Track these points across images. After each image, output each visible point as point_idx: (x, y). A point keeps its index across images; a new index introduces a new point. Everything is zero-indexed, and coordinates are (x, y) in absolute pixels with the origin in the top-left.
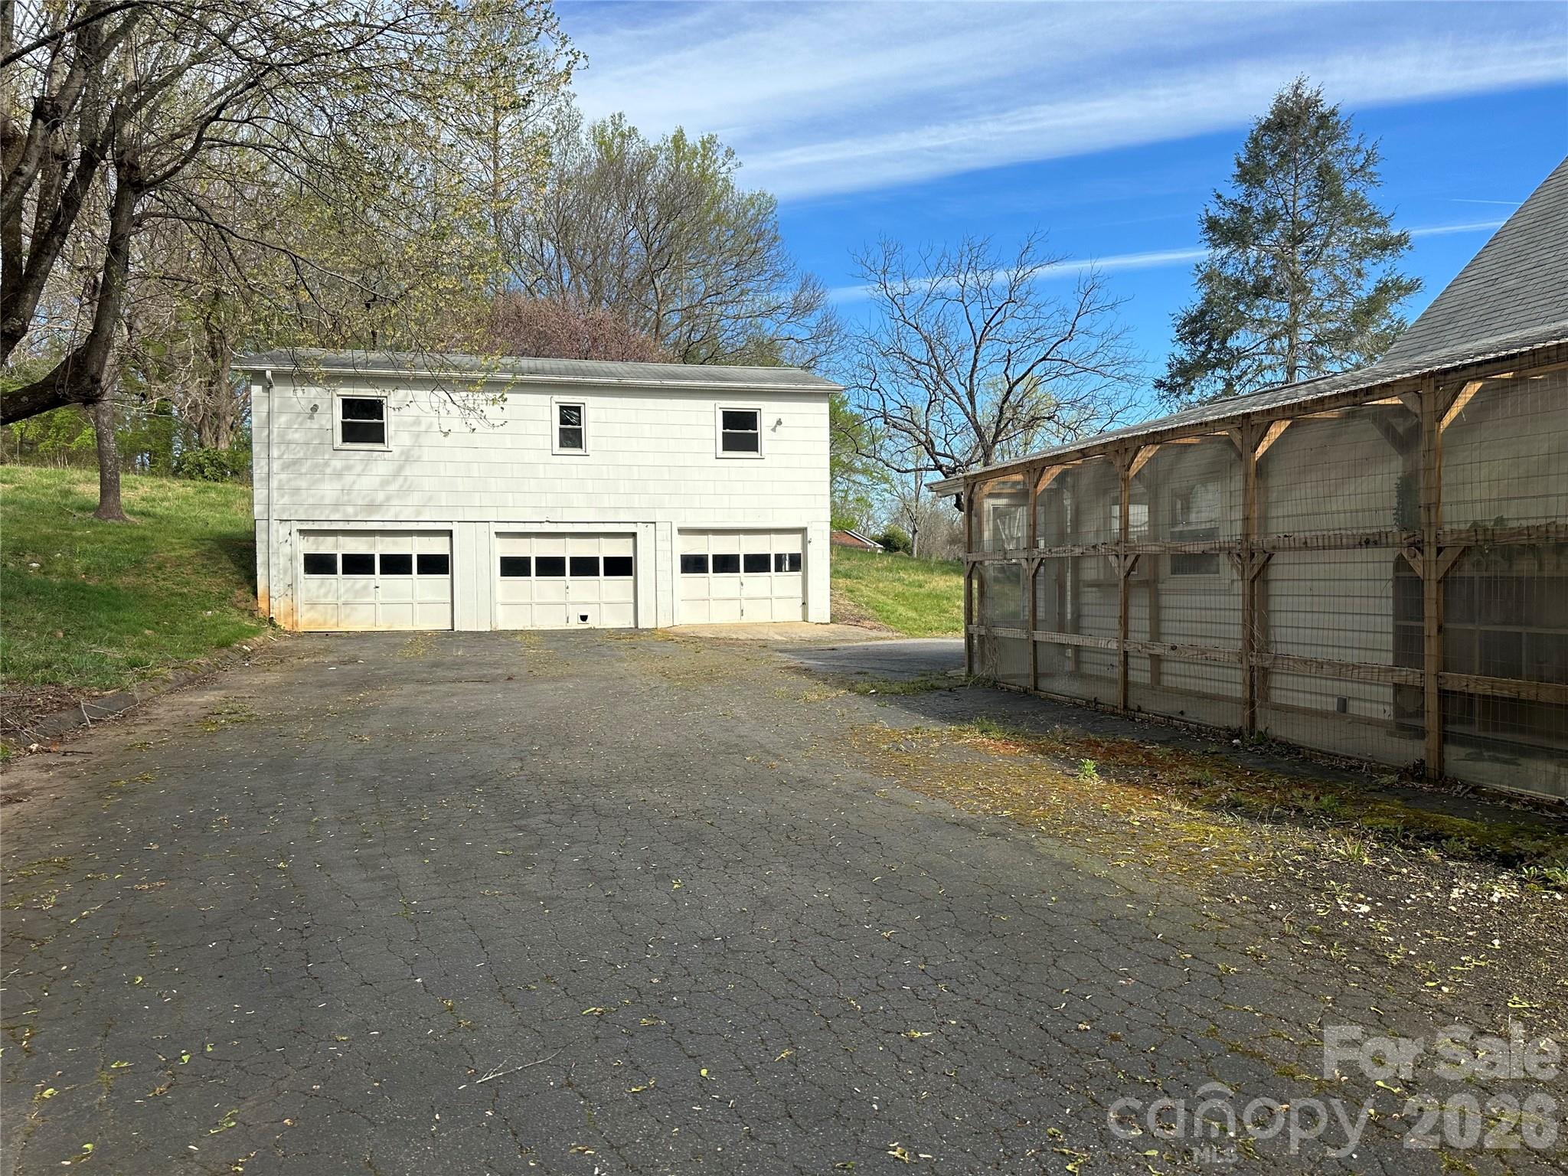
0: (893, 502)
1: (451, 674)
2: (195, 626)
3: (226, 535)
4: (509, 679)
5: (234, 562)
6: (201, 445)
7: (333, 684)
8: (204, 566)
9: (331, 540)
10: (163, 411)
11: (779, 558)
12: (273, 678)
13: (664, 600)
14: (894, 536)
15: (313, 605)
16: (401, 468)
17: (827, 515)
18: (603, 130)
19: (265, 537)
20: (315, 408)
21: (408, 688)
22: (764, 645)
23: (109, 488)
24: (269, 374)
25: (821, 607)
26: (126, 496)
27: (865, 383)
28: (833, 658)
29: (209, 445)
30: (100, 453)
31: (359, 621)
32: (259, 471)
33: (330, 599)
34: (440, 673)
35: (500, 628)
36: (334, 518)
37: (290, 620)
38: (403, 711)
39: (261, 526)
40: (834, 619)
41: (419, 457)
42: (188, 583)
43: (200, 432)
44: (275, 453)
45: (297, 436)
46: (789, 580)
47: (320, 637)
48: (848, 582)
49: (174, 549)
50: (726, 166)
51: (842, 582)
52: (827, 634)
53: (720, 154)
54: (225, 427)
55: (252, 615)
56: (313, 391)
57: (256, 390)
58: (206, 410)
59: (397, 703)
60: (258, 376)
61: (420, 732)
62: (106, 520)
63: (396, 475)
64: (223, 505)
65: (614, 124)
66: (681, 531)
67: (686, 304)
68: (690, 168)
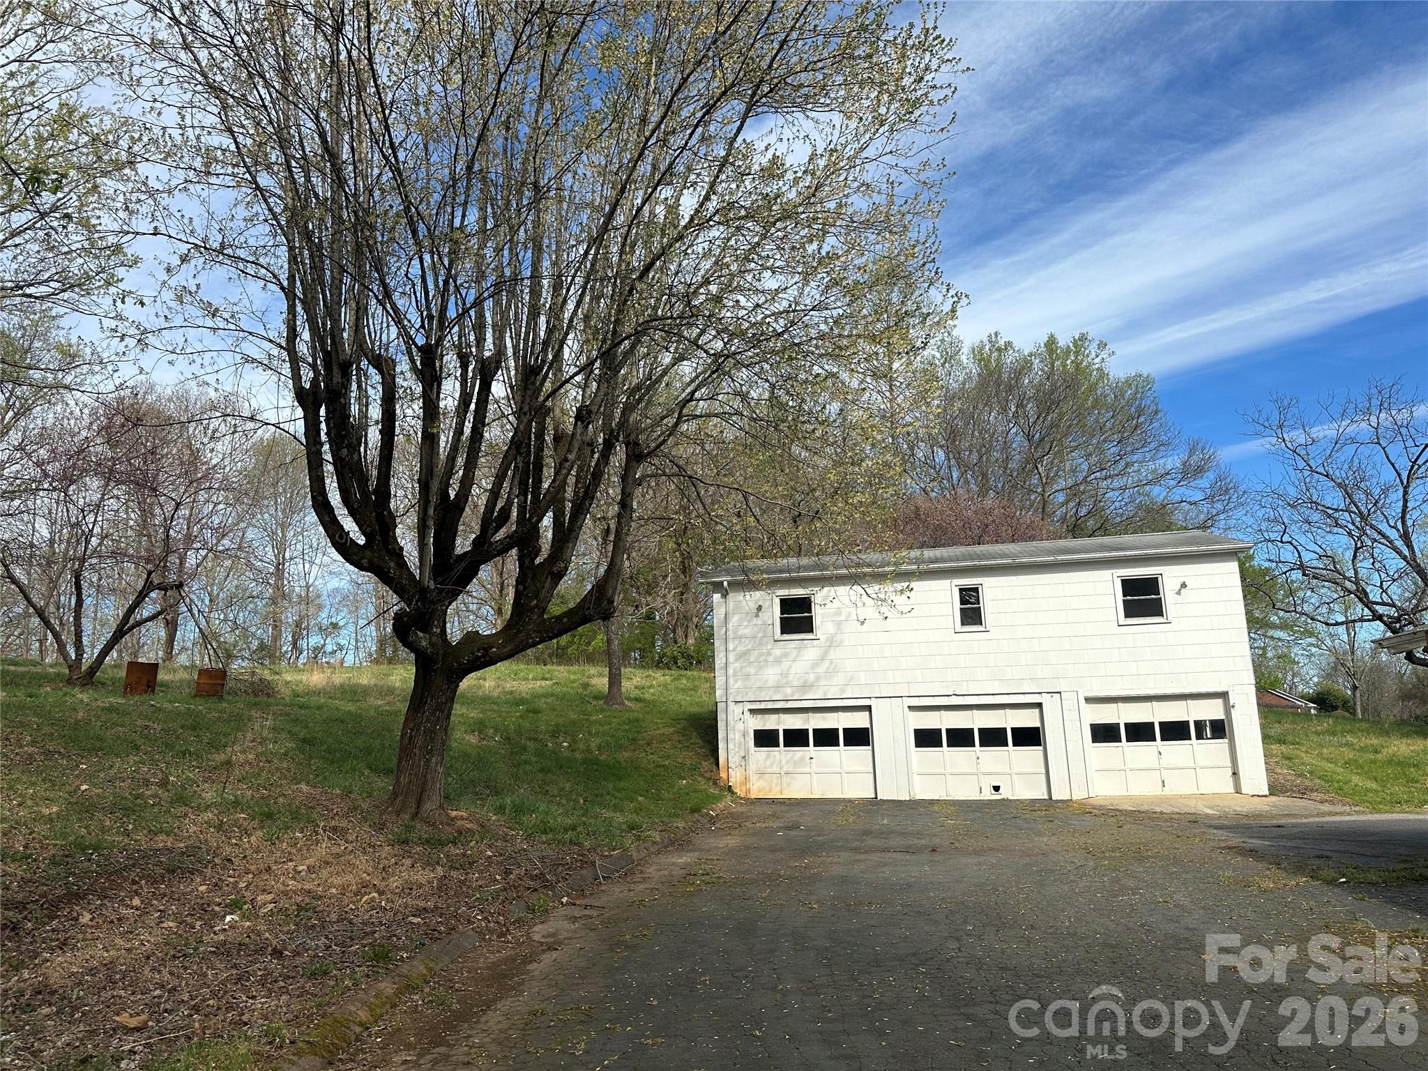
0: (1323, 658)
1: (880, 843)
2: (674, 793)
3: (694, 715)
4: (934, 850)
5: (701, 738)
6: (676, 642)
7: (781, 849)
8: (680, 741)
9: (774, 717)
10: (649, 616)
11: (1200, 725)
12: (732, 841)
13: (1077, 771)
14: (1329, 693)
15: (762, 774)
16: (826, 652)
17: (1251, 679)
18: (982, 349)
19: (724, 716)
20: (759, 608)
21: (844, 855)
22: (1194, 820)
23: (615, 680)
24: (725, 584)
25: (1256, 778)
26: (627, 685)
27: (1273, 536)
28: (1282, 837)
29: (681, 641)
30: (609, 653)
31: (797, 789)
32: (719, 661)
33: (775, 769)
34: (870, 842)
35: (918, 797)
36: (776, 697)
37: (744, 788)
38: (844, 880)
39: (721, 706)
40: (1274, 789)
41: (841, 642)
42: (669, 757)
43: (674, 631)
44: (731, 646)
45: (747, 631)
46: (1215, 749)
47: (767, 803)
48: (1283, 748)
49: (659, 728)
50: (1100, 357)
51: (1275, 747)
52: (1267, 808)
53: (1093, 349)
54: (692, 626)
55: (715, 783)
56: (758, 595)
57: (717, 597)
58: (678, 614)
59: (837, 871)
60: (718, 587)
61: (861, 903)
62: (611, 706)
63: (823, 659)
64: (691, 689)
65: (990, 342)
66: (1088, 700)
67: (1070, 482)
68: (1065, 366)
